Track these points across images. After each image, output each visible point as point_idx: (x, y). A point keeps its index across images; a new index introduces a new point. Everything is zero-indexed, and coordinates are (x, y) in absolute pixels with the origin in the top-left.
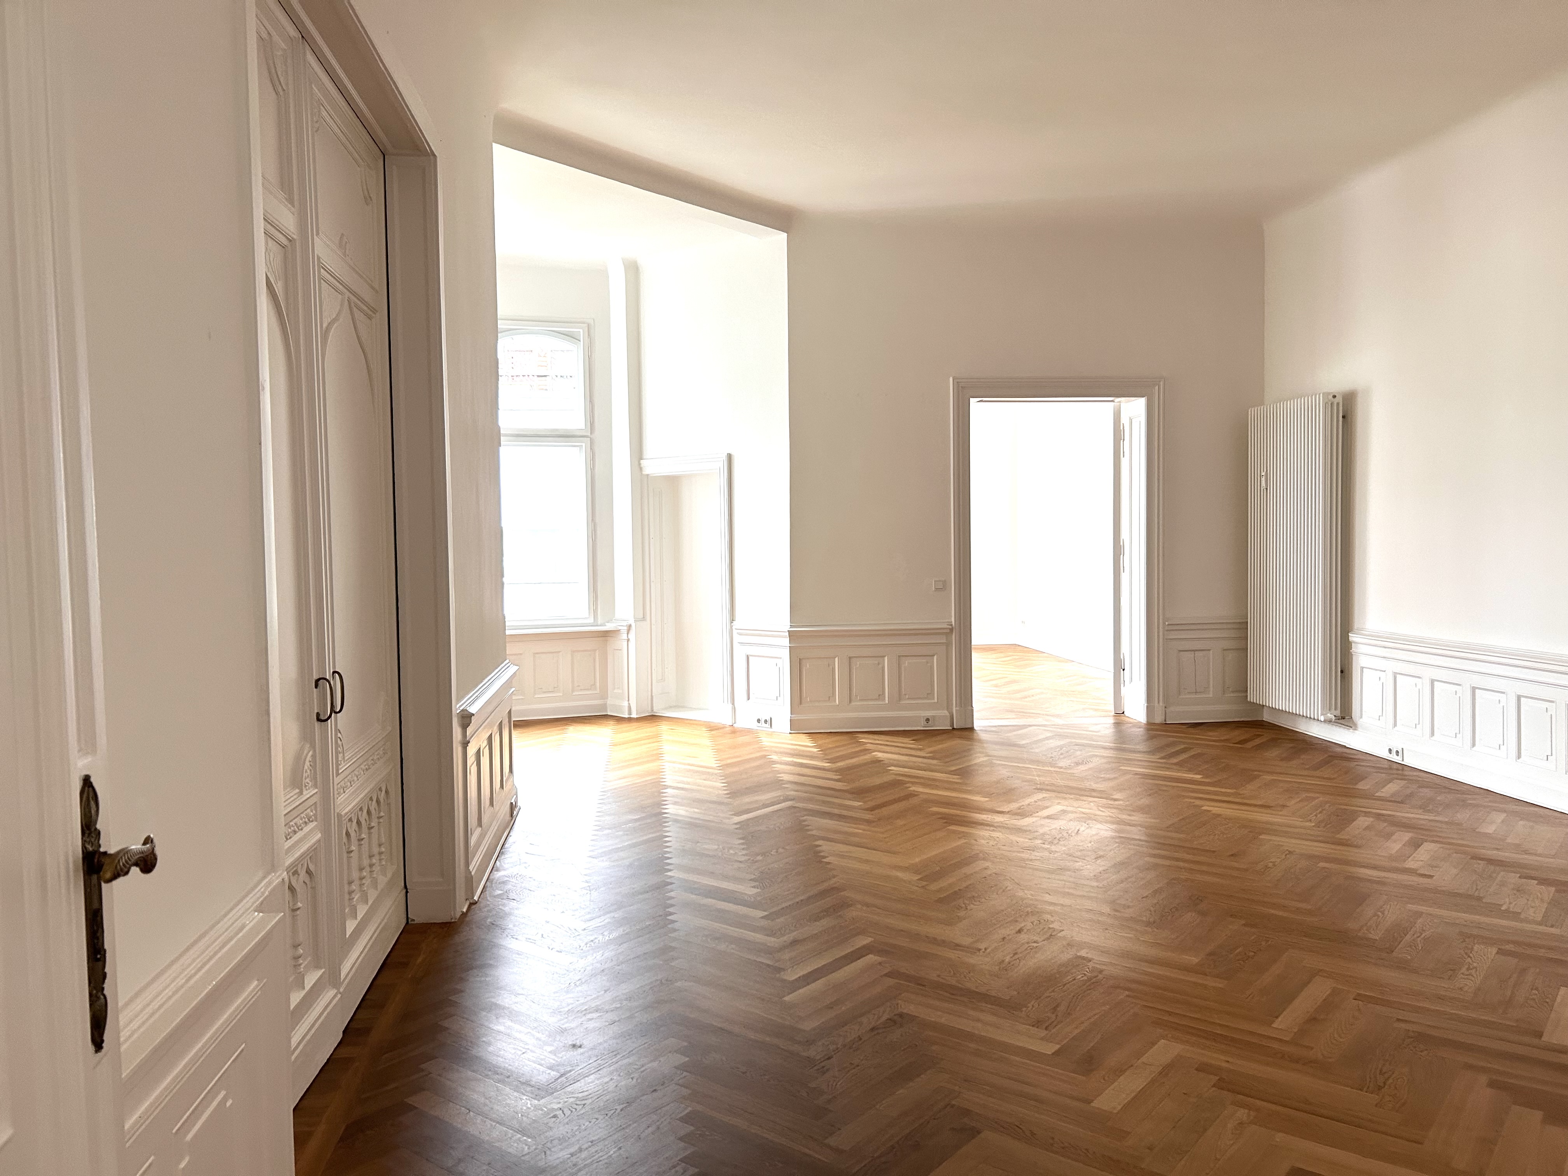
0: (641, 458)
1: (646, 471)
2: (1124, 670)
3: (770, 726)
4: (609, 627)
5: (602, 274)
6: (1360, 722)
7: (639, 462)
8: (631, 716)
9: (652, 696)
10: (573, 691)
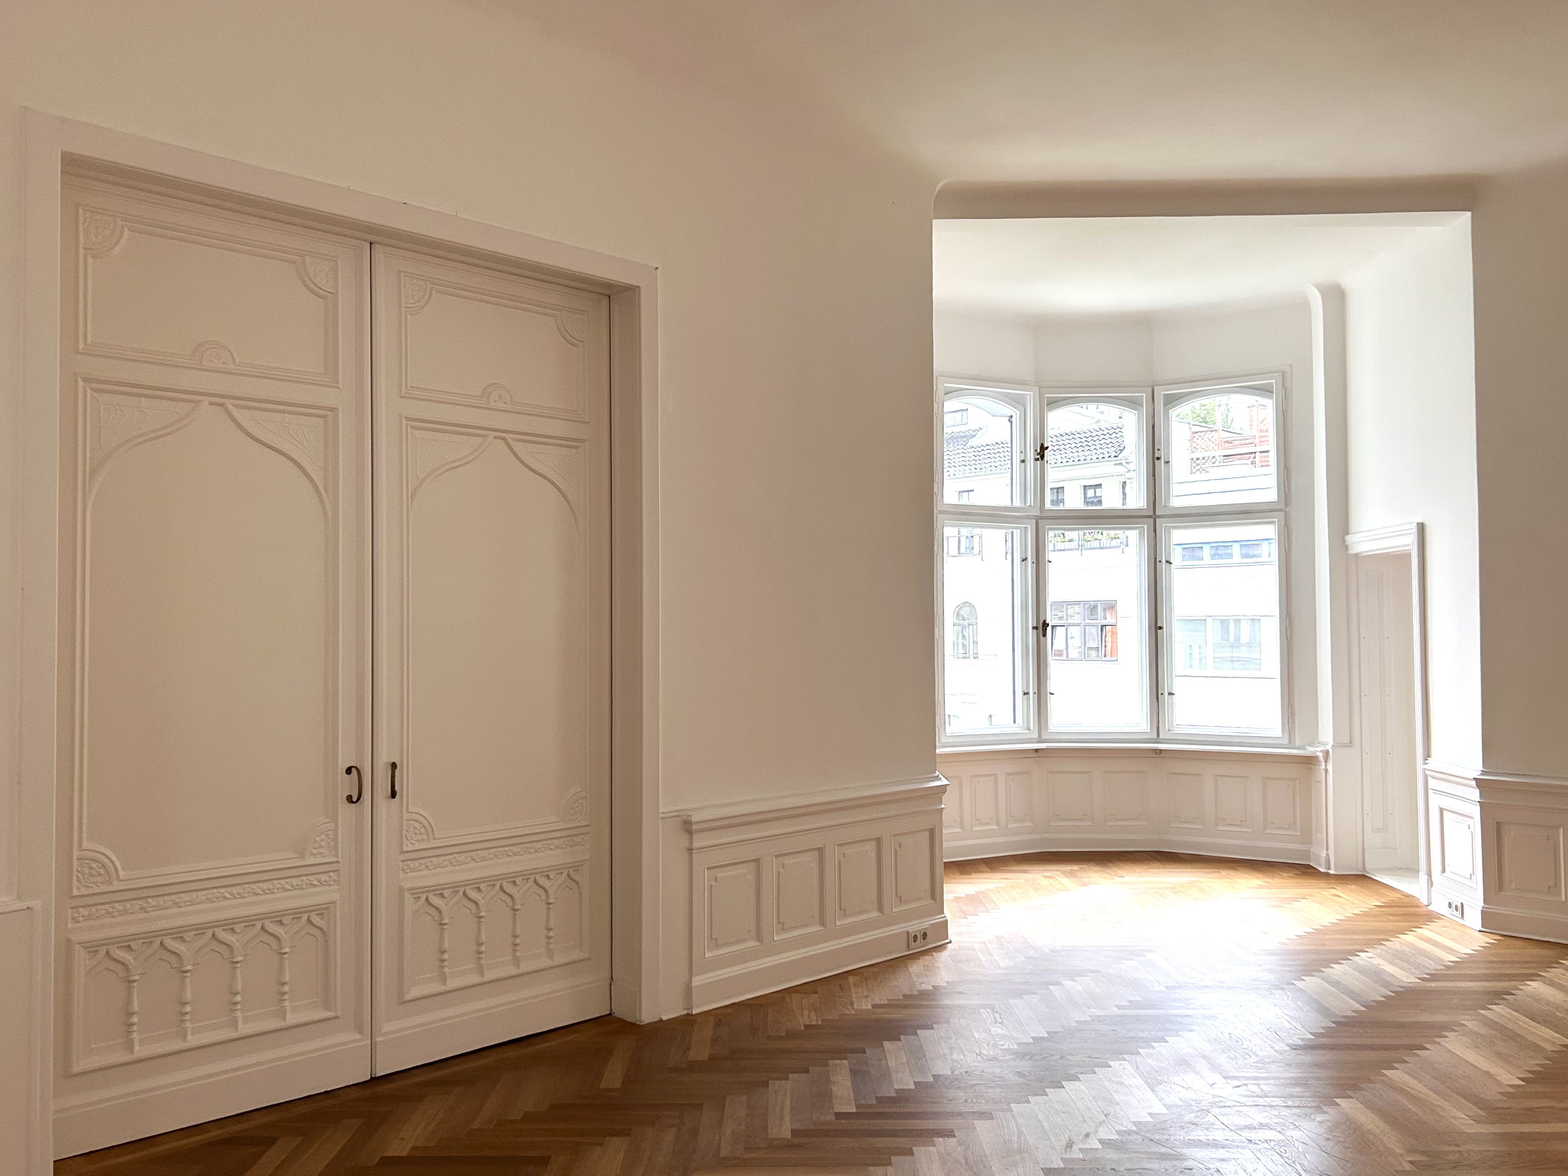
0: (1347, 532)
1: (1353, 550)
3: (1460, 916)
4: (1310, 751)
5: (1303, 306)
7: (1343, 537)
8: (1329, 871)
9: (1363, 849)
10: (1265, 828)
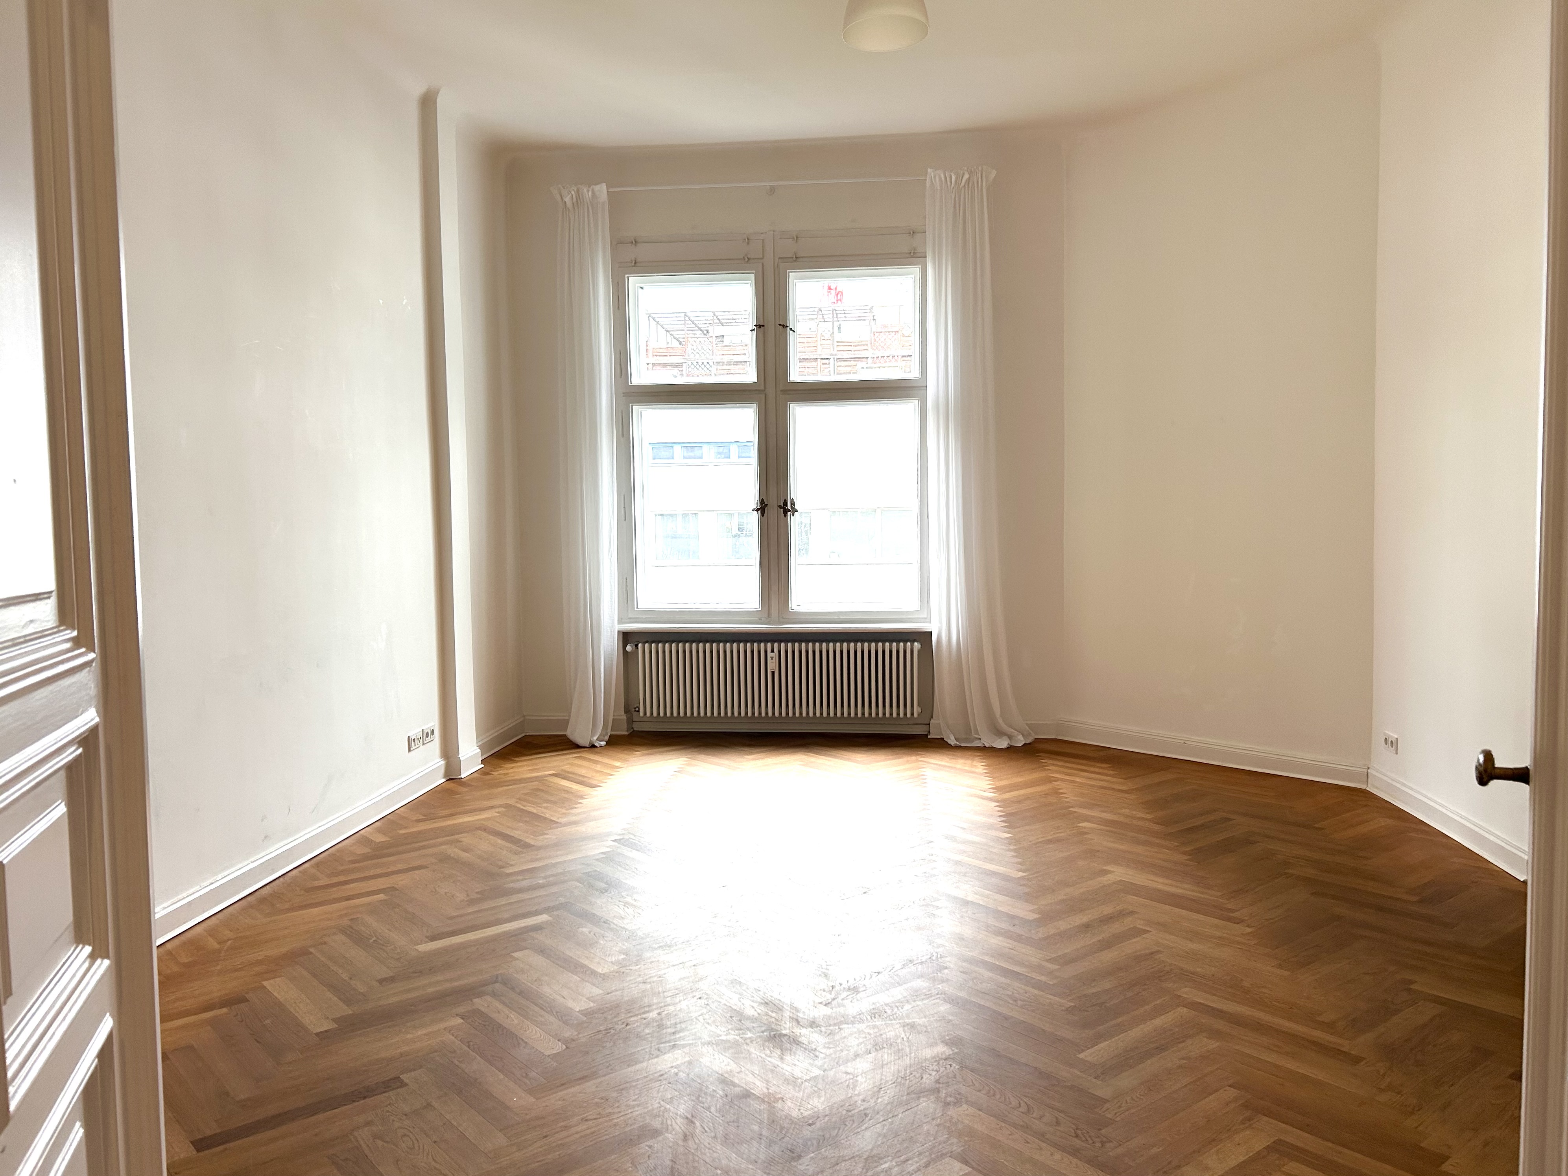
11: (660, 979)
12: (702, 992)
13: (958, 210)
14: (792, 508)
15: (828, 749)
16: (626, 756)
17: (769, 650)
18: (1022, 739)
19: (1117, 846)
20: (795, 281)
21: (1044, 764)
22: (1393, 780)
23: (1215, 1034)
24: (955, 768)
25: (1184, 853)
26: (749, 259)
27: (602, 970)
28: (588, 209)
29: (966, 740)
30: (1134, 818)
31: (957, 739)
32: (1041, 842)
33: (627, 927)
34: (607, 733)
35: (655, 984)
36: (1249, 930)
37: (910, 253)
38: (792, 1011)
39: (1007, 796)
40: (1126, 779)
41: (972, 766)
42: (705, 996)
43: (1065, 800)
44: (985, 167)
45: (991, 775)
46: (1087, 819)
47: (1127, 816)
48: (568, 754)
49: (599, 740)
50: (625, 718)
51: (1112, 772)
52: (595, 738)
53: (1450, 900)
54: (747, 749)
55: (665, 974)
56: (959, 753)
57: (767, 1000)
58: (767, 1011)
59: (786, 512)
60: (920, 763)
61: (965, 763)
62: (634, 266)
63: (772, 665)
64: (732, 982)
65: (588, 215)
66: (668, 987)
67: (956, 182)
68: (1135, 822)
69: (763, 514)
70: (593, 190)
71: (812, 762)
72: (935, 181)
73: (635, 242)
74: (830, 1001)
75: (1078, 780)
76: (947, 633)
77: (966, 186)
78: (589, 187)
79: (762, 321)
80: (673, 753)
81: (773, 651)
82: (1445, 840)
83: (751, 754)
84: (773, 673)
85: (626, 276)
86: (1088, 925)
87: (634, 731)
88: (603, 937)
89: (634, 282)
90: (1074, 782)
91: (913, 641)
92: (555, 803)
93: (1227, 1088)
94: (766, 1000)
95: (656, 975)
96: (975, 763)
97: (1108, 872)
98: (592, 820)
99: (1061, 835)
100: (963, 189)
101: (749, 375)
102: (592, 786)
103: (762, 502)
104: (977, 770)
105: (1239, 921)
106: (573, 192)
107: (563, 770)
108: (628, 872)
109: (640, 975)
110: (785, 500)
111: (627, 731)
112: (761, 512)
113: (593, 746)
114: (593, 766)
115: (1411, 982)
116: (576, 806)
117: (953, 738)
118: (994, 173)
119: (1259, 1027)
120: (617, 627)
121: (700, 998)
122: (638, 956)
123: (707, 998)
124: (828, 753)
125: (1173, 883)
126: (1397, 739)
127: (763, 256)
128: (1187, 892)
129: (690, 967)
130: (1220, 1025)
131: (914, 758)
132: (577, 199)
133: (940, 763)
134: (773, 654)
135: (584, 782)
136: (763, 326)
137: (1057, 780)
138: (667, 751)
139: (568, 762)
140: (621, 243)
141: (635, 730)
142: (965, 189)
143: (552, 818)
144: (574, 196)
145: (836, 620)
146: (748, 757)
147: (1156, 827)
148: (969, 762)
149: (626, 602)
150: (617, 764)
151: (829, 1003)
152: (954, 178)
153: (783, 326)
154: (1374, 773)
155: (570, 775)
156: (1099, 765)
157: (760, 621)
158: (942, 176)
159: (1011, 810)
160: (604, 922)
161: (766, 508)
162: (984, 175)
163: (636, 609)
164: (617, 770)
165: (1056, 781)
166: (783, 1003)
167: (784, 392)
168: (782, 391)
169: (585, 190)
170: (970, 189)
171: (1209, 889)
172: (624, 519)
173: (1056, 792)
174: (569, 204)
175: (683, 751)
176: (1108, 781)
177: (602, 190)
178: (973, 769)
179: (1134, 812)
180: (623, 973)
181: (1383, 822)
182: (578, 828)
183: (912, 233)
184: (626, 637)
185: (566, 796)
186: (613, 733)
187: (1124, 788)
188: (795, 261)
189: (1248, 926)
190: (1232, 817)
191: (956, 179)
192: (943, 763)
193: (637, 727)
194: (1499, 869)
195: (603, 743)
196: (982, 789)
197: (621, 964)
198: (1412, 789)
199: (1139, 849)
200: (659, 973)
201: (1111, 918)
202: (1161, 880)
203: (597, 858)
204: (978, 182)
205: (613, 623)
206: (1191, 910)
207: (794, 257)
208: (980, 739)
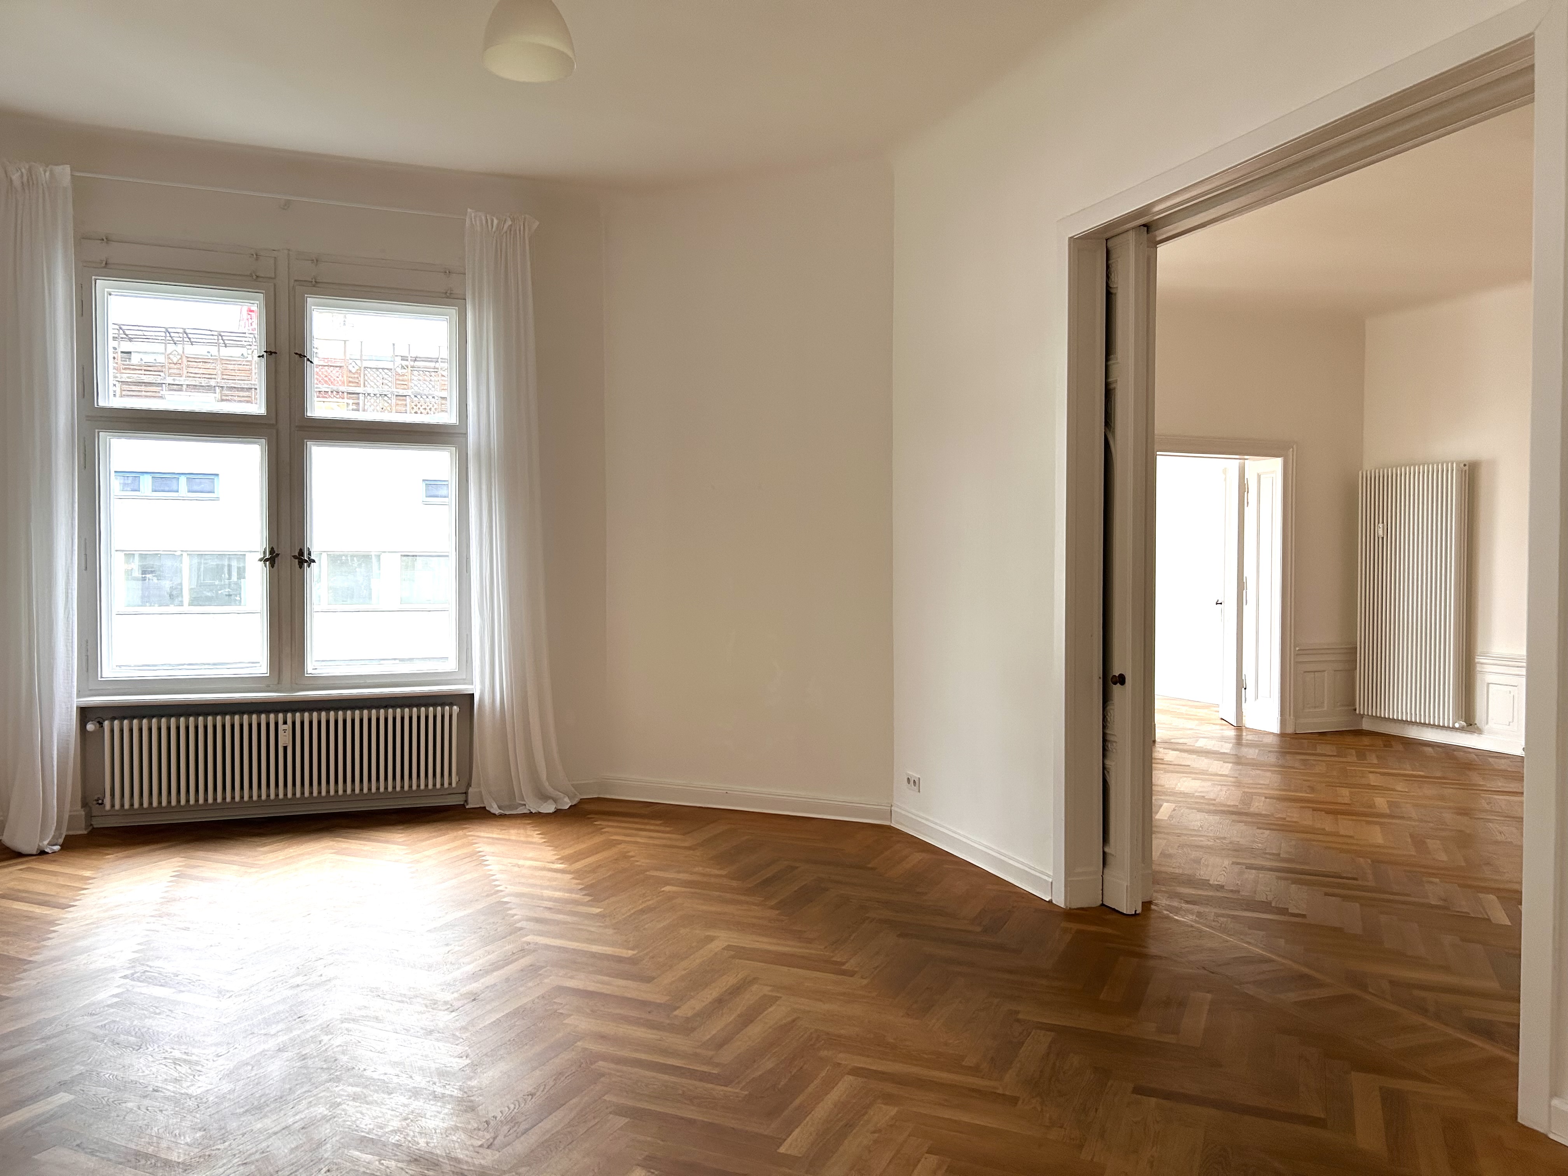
2: (1245, 689)
6: (1486, 728)
11: (264, 1155)
12: (328, 1161)
13: (499, 257)
14: (309, 558)
15: (358, 831)
16: (95, 863)
17: (281, 721)
18: (569, 801)
19: (704, 908)
20: (313, 307)
21: (599, 827)
22: (917, 816)
23: (889, 1099)
24: (509, 840)
25: (772, 908)
26: (257, 277)
27: (179, 1157)
28: (44, 193)
29: (510, 807)
30: (710, 875)
31: (500, 808)
32: (634, 913)
33: (190, 1091)
34: (61, 834)
35: (260, 1163)
36: (865, 982)
37: (446, 293)
38: (451, 1163)
39: (578, 865)
40: (684, 834)
41: (528, 836)
42: (335, 1167)
43: (637, 863)
44: (527, 216)
45: (550, 843)
46: (667, 882)
47: (704, 875)
48: (10, 866)
49: (51, 844)
50: (83, 813)
51: (668, 829)
52: (46, 843)
53: (1005, 926)
54: (256, 839)
55: (268, 1147)
56: (507, 823)
57: (415, 1155)
58: (420, 1170)
59: (301, 562)
60: (470, 838)
61: (518, 833)
62: (105, 267)
63: (285, 739)
64: (362, 1141)
65: (44, 200)
66: (280, 1163)
67: (497, 228)
68: (713, 880)
69: (272, 565)
70: (51, 171)
71: (344, 849)
72: (475, 221)
73: (107, 240)
74: (491, 1140)
75: (639, 840)
76: (491, 695)
77: (508, 232)
78: (47, 166)
79: (273, 346)
80: (159, 852)
81: (285, 723)
82: (973, 869)
83: (264, 845)
84: (285, 748)
85: (93, 277)
86: (721, 1000)
87: (93, 828)
88: (161, 1111)
89: (102, 285)
90: (636, 843)
91: (451, 705)
92: (15, 934)
93: (927, 1155)
94: (414, 1157)
95: (256, 1152)
96: (529, 832)
97: (711, 939)
98: (81, 953)
99: (650, 902)
100: (505, 235)
101: (257, 407)
102: (64, 907)
103: (272, 551)
104: (534, 840)
105: (852, 974)
106: (23, 170)
107: (9, 889)
108: (161, 1016)
109: (235, 1155)
110: (301, 550)
111: (86, 829)
112: (270, 563)
113: (42, 853)
114: (53, 879)
115: (1017, 1012)
116: (49, 936)
117: (495, 806)
118: (537, 223)
119: (922, 1084)
120: (77, 702)
121: (329, 1171)
122: (221, 1129)
123: (337, 1169)
124: (357, 835)
125: (775, 941)
126: (919, 778)
127: (275, 275)
128: (795, 949)
129: (299, 1131)
130: (889, 1088)
131: (460, 833)
132: (28, 180)
133: (491, 835)
134: (285, 727)
135: (46, 902)
136: (275, 353)
137: (620, 842)
138: (149, 851)
139: (13, 877)
140: (86, 238)
141: (95, 826)
142: (506, 236)
143: (20, 957)
144: (25, 175)
145: (361, 685)
146: (262, 849)
147: (734, 884)
148: (522, 831)
149: (85, 669)
150: (87, 873)
151: (491, 1144)
152: (495, 222)
153: (300, 355)
154: (896, 809)
155: (24, 895)
156: (653, 822)
157: (269, 689)
158: (483, 218)
159: (590, 880)
160: (154, 1090)
161: (276, 559)
162: (526, 224)
163: (100, 679)
164: (90, 881)
165: (620, 844)
166: (437, 1155)
167: (301, 428)
168: (297, 427)
169: (41, 169)
170: (512, 236)
171: (810, 943)
172: (84, 568)
173: (625, 856)
174: (17, 182)
175: (173, 849)
176: (670, 839)
177: (64, 173)
178: (530, 839)
179: (708, 870)
180: (209, 1156)
181: (918, 857)
182: (65, 966)
183: (448, 272)
184: (85, 713)
185: (29, 923)
186: (71, 833)
187: (686, 844)
188: (314, 286)
189: (862, 977)
190: (797, 865)
191: (498, 225)
192: (495, 836)
193: (98, 823)
194: (1025, 892)
195: (57, 848)
196: (549, 861)
197: (200, 1144)
198: (936, 824)
199: (730, 909)
200: (260, 1147)
201: (738, 988)
202: (765, 940)
203: (109, 1002)
204: (520, 231)
205: (71, 696)
206: (808, 969)
207: (314, 280)
208: (525, 805)
